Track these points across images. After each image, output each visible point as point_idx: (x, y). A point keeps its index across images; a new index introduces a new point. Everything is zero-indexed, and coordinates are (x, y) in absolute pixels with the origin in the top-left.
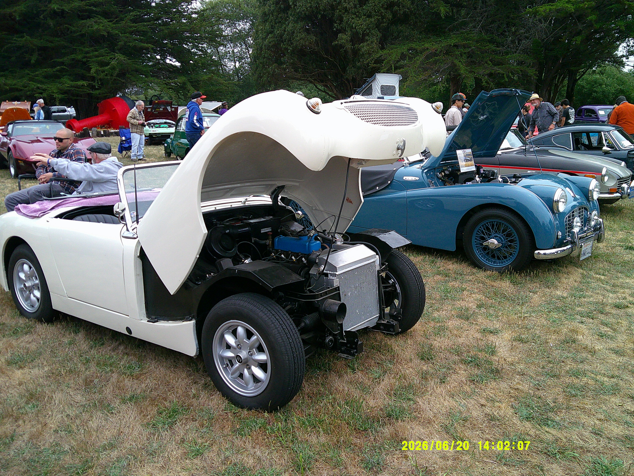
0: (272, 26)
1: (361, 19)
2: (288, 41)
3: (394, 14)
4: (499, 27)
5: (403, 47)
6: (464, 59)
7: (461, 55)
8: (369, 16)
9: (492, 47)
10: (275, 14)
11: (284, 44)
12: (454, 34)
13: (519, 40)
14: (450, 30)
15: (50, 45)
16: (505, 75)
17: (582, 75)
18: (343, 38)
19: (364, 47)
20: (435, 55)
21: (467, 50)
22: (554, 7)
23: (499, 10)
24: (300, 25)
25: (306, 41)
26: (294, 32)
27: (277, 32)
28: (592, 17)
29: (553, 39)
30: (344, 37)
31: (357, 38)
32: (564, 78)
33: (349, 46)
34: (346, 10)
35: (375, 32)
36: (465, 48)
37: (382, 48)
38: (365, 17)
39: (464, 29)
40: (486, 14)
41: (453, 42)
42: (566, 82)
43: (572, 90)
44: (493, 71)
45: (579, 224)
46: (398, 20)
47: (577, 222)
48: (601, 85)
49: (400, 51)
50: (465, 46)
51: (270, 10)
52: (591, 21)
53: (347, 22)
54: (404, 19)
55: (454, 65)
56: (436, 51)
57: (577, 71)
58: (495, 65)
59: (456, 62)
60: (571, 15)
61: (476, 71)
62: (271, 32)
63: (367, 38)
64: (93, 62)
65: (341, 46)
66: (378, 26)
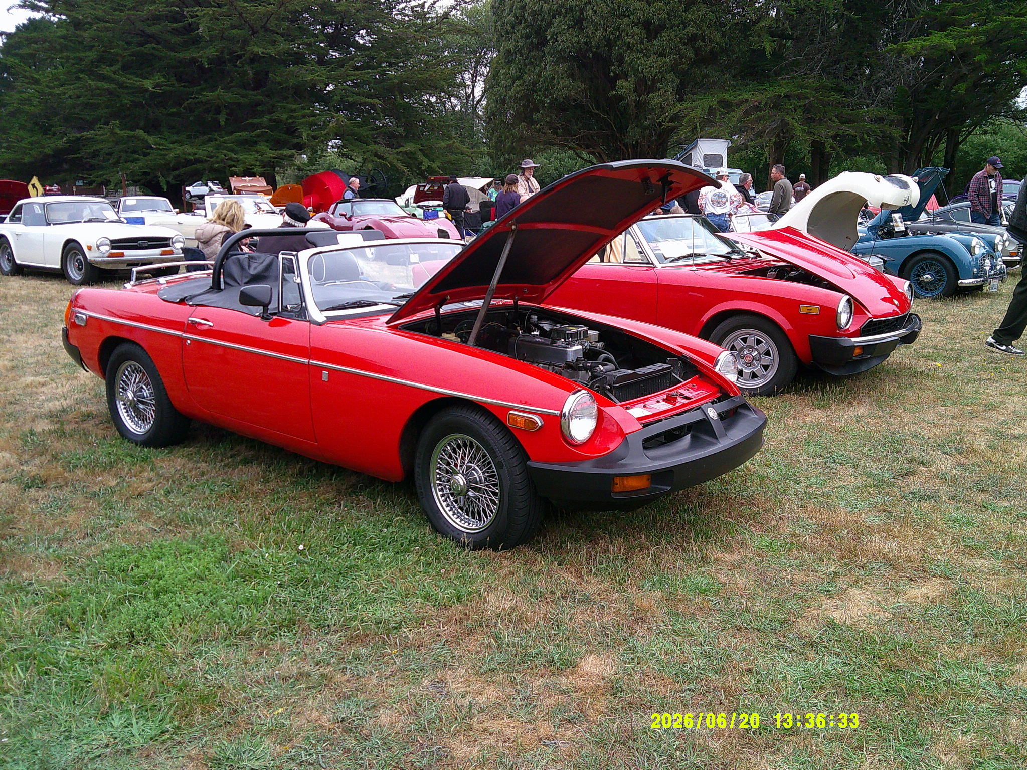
0: (520, 69)
1: (651, 59)
2: (545, 90)
3: (697, 51)
4: (847, 68)
5: (710, 97)
6: (799, 114)
7: (795, 110)
8: (662, 55)
9: (840, 97)
10: (525, 51)
11: (538, 95)
12: (783, 79)
13: (877, 89)
14: (777, 74)
15: (241, 100)
16: (858, 139)
17: (967, 136)
18: (624, 86)
19: (655, 99)
20: (757, 108)
21: (803, 102)
22: (927, 43)
23: (846, 44)
24: (562, 67)
25: (570, 91)
26: (553, 78)
27: (527, 78)
28: (982, 57)
29: (925, 85)
30: (626, 84)
31: (645, 86)
32: (939, 140)
33: (633, 97)
34: (629, 46)
35: (670, 77)
36: (799, 99)
37: (681, 100)
38: (656, 56)
39: (797, 72)
40: (828, 50)
41: (783, 91)
42: (943, 146)
43: (953, 157)
44: (840, 132)
45: (989, 264)
46: (703, 60)
47: (988, 262)
48: (993, 150)
49: (707, 105)
50: (799, 97)
51: (516, 46)
52: (979, 61)
53: (630, 64)
54: (711, 58)
55: (784, 123)
56: (760, 103)
57: (960, 131)
58: (843, 123)
59: (788, 119)
60: (951, 53)
61: (816, 132)
62: (519, 78)
63: (659, 85)
64: (303, 123)
65: (621, 98)
66: (674, 69)
